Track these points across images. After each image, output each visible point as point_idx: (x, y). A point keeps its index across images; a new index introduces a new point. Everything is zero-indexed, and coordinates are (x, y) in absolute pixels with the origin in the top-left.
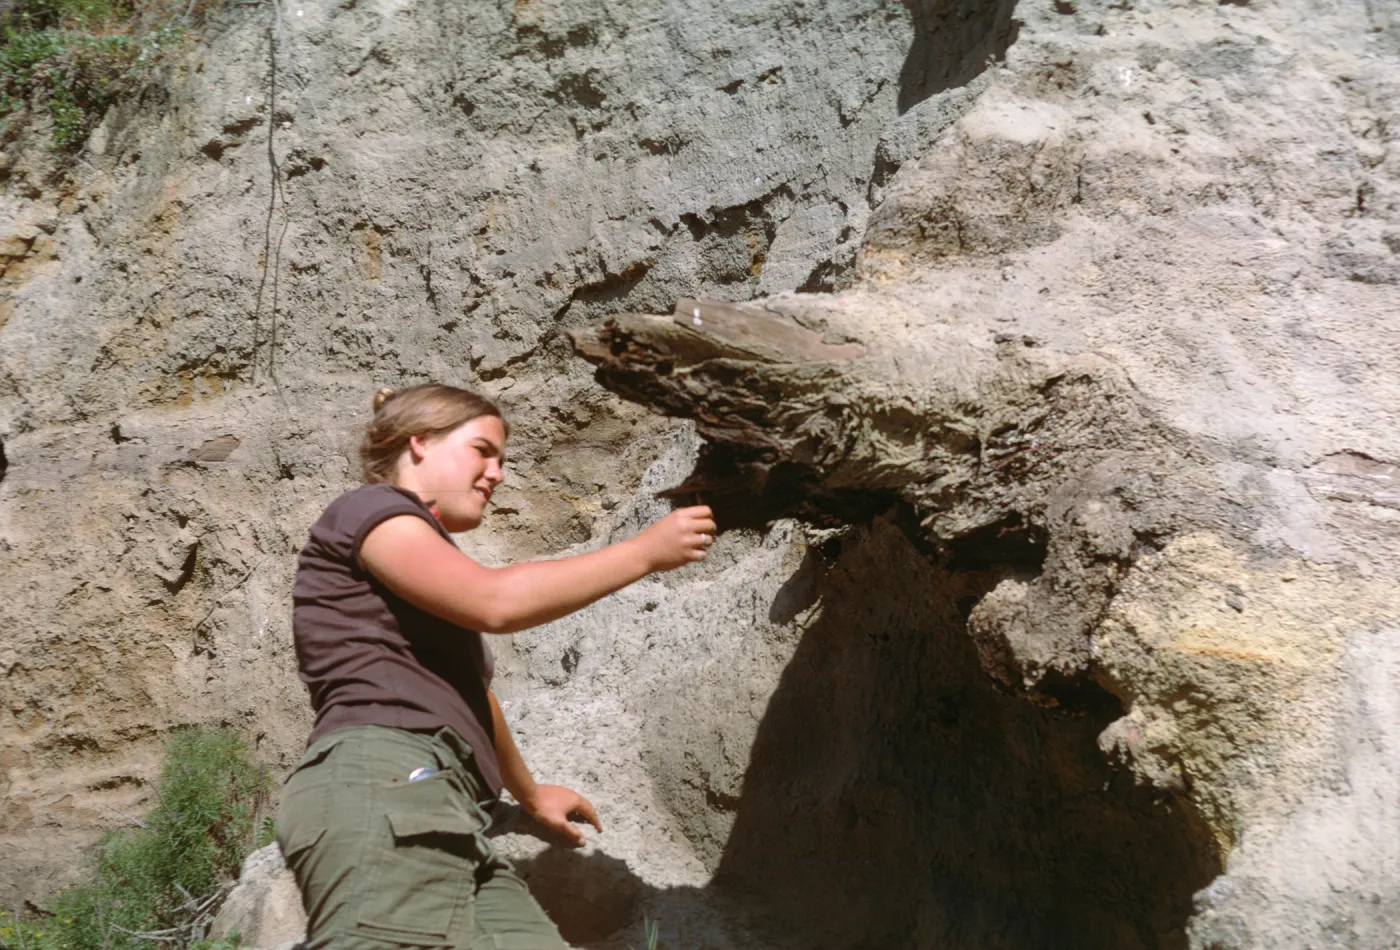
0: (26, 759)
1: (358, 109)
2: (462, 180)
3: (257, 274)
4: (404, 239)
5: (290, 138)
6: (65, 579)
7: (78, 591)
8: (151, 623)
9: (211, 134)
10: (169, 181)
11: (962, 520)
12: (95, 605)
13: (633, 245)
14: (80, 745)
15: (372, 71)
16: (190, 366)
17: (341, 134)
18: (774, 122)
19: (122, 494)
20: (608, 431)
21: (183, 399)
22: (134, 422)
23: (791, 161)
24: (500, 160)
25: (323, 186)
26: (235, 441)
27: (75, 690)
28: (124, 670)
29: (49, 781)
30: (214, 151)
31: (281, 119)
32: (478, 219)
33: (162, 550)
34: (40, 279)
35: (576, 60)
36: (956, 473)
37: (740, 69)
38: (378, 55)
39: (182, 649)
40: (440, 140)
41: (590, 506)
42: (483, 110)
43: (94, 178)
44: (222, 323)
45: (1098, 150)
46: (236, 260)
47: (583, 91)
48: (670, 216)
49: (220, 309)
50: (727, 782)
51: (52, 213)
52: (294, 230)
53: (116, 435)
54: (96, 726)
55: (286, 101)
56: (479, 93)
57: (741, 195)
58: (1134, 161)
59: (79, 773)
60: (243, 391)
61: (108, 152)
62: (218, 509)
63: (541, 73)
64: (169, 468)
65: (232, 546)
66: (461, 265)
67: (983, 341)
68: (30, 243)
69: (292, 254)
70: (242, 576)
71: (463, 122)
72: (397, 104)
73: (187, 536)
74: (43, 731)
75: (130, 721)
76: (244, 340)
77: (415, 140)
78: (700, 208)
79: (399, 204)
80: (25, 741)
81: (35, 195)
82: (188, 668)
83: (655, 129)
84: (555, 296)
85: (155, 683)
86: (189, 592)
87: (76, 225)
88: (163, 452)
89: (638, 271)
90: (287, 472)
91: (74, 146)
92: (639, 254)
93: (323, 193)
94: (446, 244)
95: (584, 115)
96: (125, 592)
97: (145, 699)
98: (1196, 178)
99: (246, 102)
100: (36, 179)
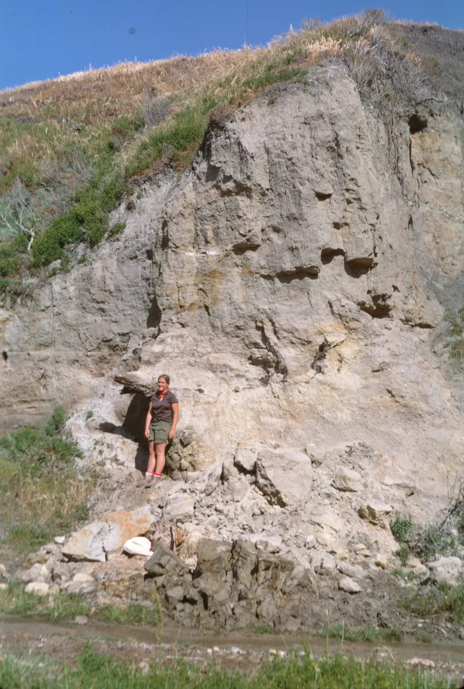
0: (16, 403)
1: (67, 306)
2: (84, 320)
3: (51, 331)
4: (75, 328)
5: (56, 310)
6: (22, 376)
7: (24, 379)
8: (36, 384)
9: (43, 308)
10: (35, 314)
11: (149, 395)
12: (27, 381)
13: (111, 336)
14: (24, 402)
15: (69, 300)
16: (41, 345)
17: (64, 310)
18: (130, 321)
19: (31, 364)
20: (106, 361)
21: (40, 350)
22: (32, 353)
23: (132, 328)
24: (90, 318)
25: (61, 317)
26: (48, 357)
27: (24, 393)
28: (32, 391)
29: (20, 407)
30: (43, 310)
31: (54, 306)
32: (87, 327)
33: (38, 373)
34: (10, 324)
35: (102, 305)
36: (148, 391)
37: (126, 313)
38: (70, 298)
39: (41, 388)
40: (80, 313)
41: (104, 371)
42: (87, 310)
43: (18, 308)
44: (45, 339)
45: (165, 351)
46: (47, 329)
47: (103, 310)
48: (116, 333)
49: (46, 336)
50: (125, 414)
51: (11, 314)
52: (57, 324)
53: (29, 354)
54: (28, 399)
55: (55, 303)
56: (86, 307)
57: (126, 331)
58: (169, 353)
59: (25, 406)
60: (49, 349)
61: (21, 304)
62: (47, 367)
63: (97, 306)
64: (39, 361)
65: (49, 373)
66: (85, 334)
67: (151, 378)
68: (8, 319)
69: (57, 328)
70: (51, 378)
71: (84, 311)
72: (73, 306)
73: (42, 371)
74: (19, 399)
75: (34, 398)
76: (50, 342)
77: (76, 312)
78: (120, 332)
79: (74, 322)
80: (15, 401)
81: (8, 310)
82: (43, 391)
83: (114, 320)
84: (99, 341)
85: (37, 393)
86: (42, 380)
87: (16, 316)
88: (37, 358)
89: (111, 340)
90: (57, 362)
91: (14, 302)
92: (111, 337)
93: (61, 318)
94: (82, 330)
95: (103, 314)
96: (32, 380)
97: (36, 395)
98: (175, 355)
99: (48, 303)
100: (8, 308)
